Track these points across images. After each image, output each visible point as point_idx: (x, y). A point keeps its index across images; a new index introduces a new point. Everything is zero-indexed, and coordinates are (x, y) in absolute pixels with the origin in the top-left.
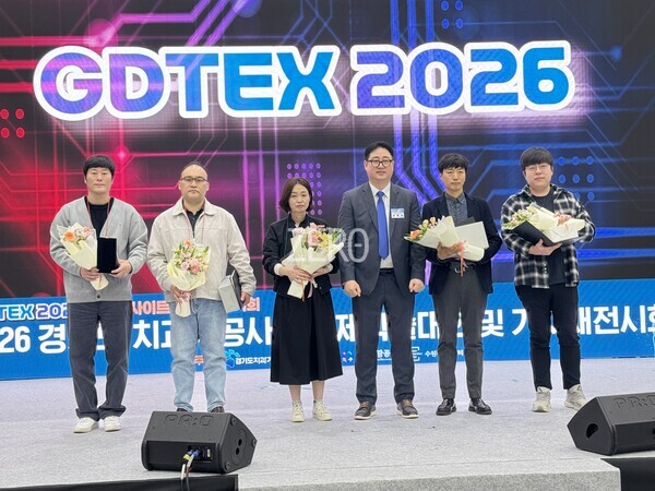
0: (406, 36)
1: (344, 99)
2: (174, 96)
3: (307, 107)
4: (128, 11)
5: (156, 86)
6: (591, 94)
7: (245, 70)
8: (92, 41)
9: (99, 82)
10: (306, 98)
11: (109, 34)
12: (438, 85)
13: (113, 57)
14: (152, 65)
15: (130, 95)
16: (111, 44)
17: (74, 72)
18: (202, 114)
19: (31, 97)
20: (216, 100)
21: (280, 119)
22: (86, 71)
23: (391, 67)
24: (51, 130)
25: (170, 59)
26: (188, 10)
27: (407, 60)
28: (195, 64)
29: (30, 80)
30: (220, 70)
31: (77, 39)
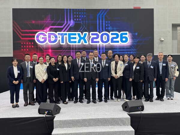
0: (100, 31)
1: (89, 41)
2: (59, 40)
3: (82, 43)
4: (51, 26)
5: (56, 39)
6: (132, 41)
7: (72, 36)
8: (45, 31)
9: (46, 38)
10: (82, 41)
11: (48, 29)
12: (105, 39)
13: (49, 34)
14: (55, 35)
15: (52, 40)
16: (48, 31)
17: (42, 36)
18: (64, 44)
19: (34, 40)
20: (67, 41)
21: (78, 45)
22: (44, 36)
23: (97, 36)
24: (38, 46)
25: (59, 34)
26: (62, 26)
27: (100, 35)
28: (63, 35)
29: (34, 37)
30: (67, 36)
31: (42, 30)
